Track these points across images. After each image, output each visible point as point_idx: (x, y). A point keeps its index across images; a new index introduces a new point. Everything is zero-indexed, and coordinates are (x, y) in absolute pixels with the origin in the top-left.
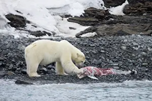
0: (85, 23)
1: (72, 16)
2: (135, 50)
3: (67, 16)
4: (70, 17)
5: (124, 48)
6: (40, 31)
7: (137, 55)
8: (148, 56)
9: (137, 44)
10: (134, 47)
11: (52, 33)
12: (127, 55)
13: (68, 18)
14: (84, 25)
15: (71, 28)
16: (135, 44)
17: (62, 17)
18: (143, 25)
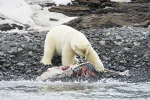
0: (71, 13)
1: (55, 5)
2: (117, 45)
3: (49, 5)
4: (53, 6)
5: (102, 43)
6: (7, 24)
7: (118, 52)
8: (132, 52)
9: (121, 38)
10: (115, 42)
11: (24, 27)
12: (104, 52)
13: (50, 7)
14: (71, 15)
15: (51, 20)
16: (118, 37)
17: (42, 6)
18: (141, 15)
